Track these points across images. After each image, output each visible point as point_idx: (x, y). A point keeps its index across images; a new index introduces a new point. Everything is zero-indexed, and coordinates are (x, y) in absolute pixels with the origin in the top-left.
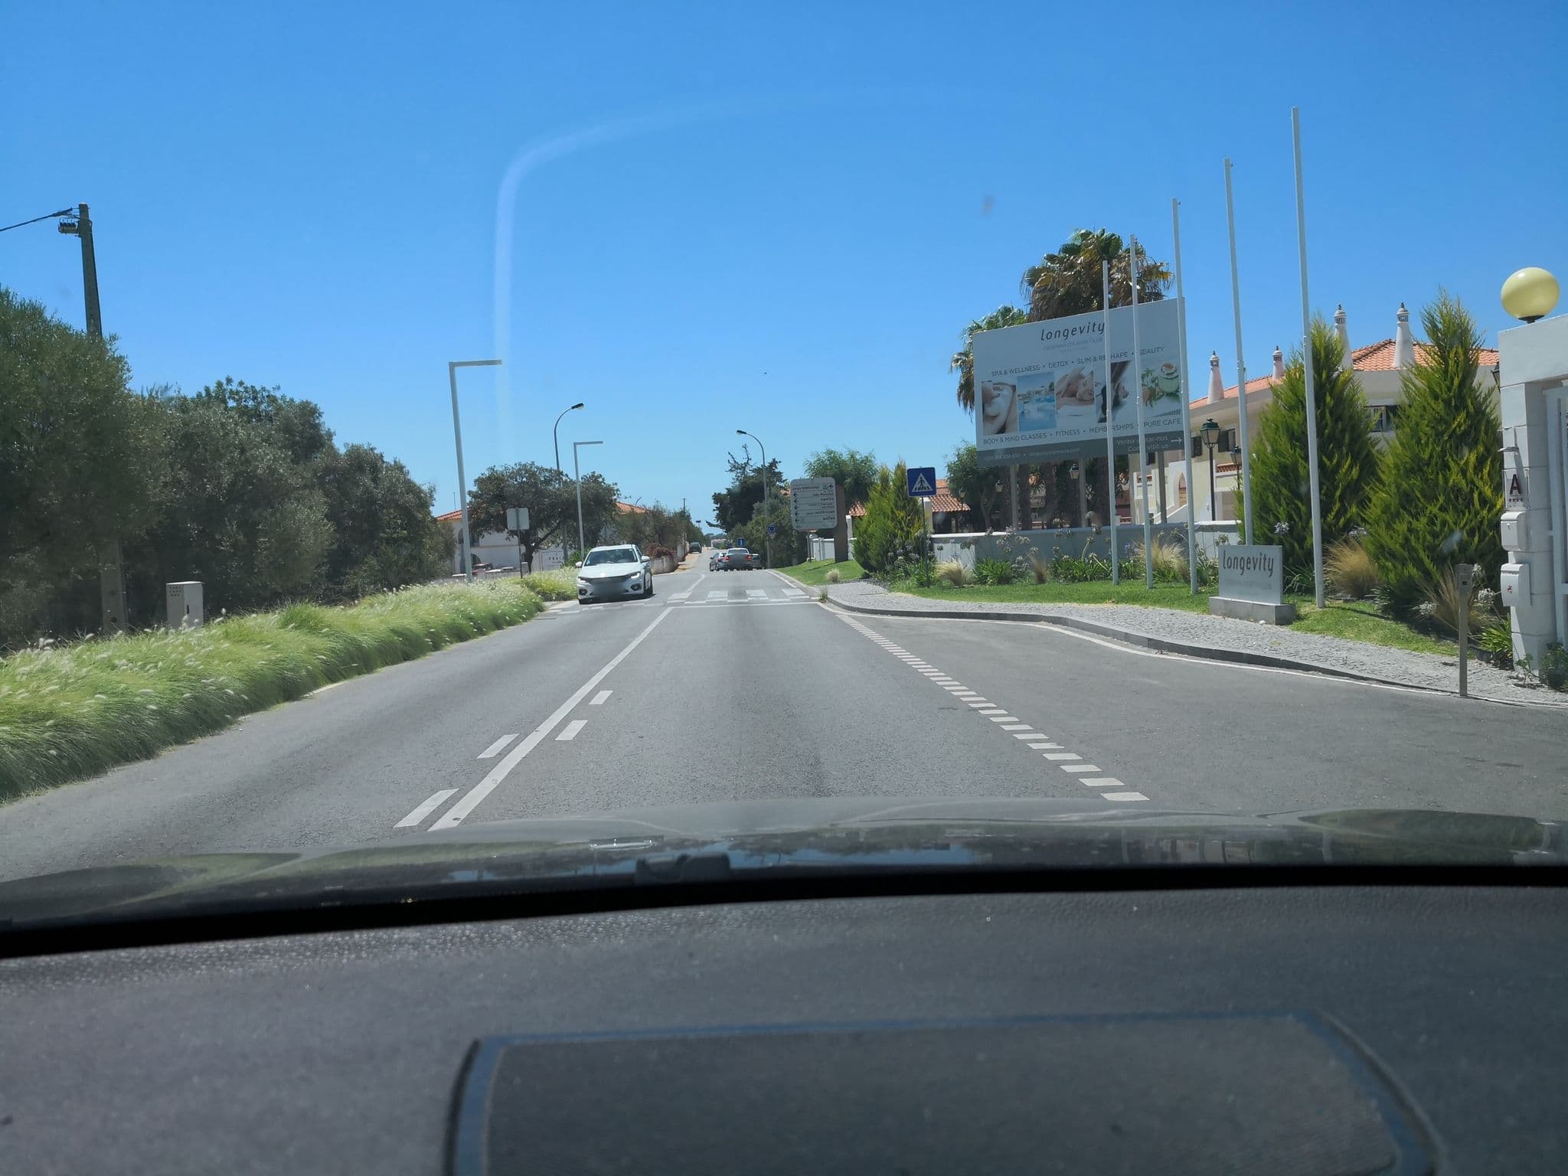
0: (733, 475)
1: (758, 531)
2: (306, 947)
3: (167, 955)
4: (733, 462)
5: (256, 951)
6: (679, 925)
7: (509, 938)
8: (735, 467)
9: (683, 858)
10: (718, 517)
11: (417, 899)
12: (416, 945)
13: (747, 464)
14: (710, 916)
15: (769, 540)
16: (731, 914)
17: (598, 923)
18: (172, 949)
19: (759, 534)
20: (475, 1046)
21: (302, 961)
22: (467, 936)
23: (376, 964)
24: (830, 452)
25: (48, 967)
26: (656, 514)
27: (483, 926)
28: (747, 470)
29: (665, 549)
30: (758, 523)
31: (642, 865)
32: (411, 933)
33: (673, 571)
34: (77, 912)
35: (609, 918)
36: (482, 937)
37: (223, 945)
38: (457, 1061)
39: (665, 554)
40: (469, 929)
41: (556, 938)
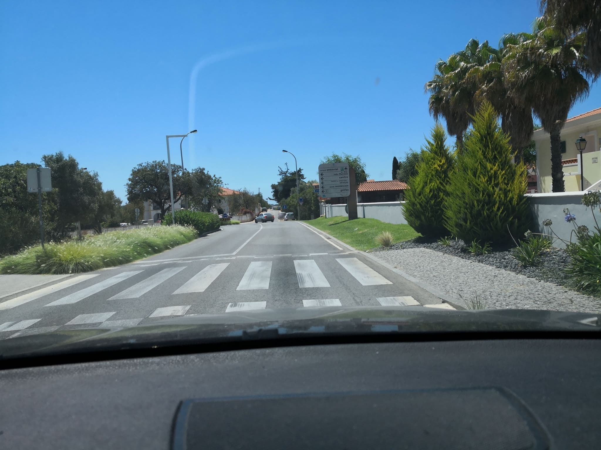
0: (281, 177)
1: (293, 201)
2: (116, 365)
3: (63, 368)
4: (281, 171)
5: (97, 367)
6: (259, 356)
7: (194, 361)
8: (281, 173)
9: (260, 330)
10: (274, 196)
11: (159, 346)
12: (158, 364)
13: (287, 172)
14: (271, 352)
15: (300, 205)
16: (279, 352)
17: (228, 355)
18: (65, 366)
19: (294, 203)
20: (181, 403)
21: (114, 371)
22: (178, 360)
23: (143, 371)
24: (335, 156)
25: (16, 373)
26: (245, 194)
27: (183, 356)
28: (287, 174)
29: (248, 210)
30: (293, 197)
31: (245, 333)
32: (156, 359)
33: (252, 221)
34: (28, 352)
35: (232, 353)
36: (183, 361)
37: (84, 364)
38: (174, 409)
39: (248, 213)
40: (179, 358)
41: (212, 361)
